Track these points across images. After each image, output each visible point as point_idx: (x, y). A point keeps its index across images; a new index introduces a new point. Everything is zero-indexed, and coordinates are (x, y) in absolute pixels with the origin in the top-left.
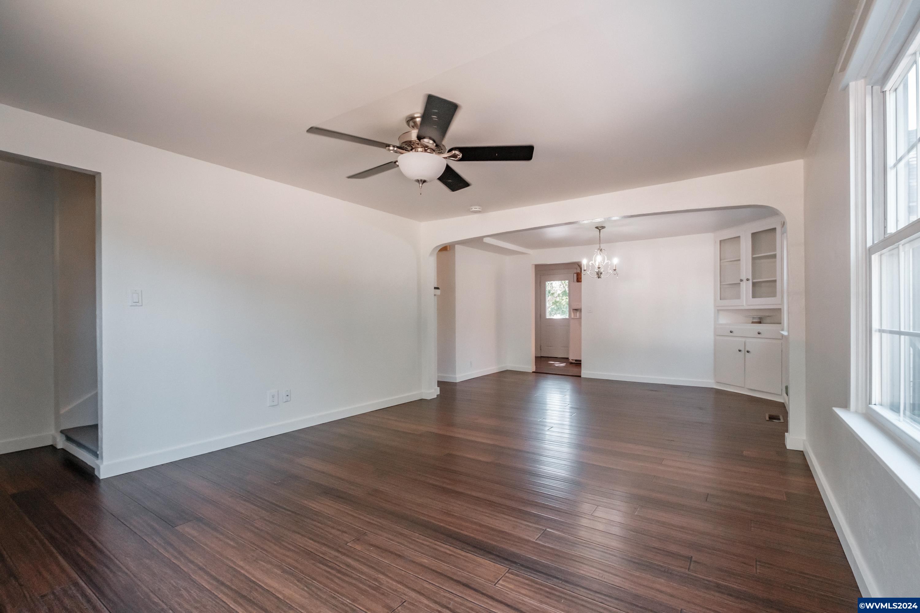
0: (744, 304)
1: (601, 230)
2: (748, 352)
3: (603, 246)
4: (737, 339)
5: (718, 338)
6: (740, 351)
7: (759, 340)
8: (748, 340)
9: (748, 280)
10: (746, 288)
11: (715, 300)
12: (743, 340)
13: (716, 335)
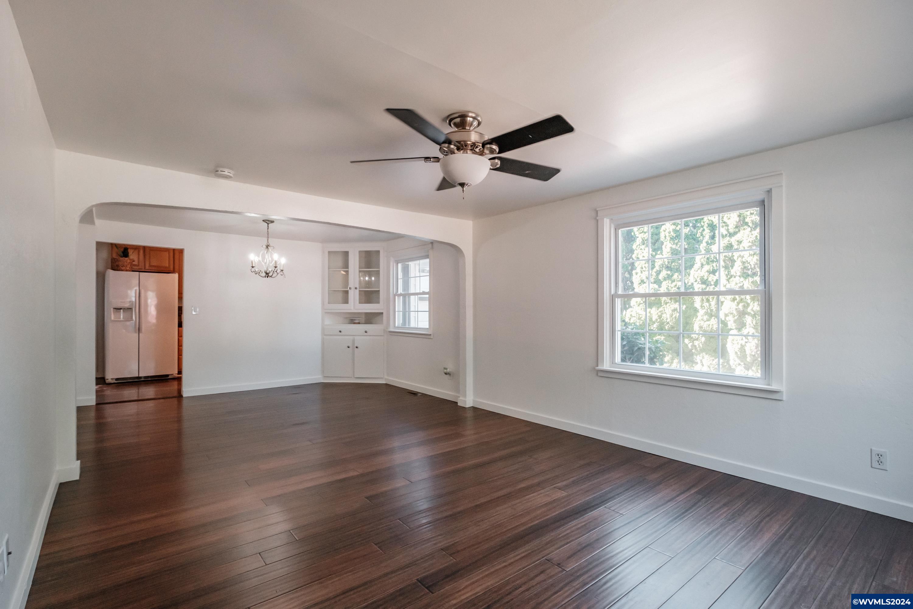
0: (352, 308)
1: (269, 225)
2: (357, 347)
3: (272, 241)
4: (347, 337)
5: (325, 337)
6: (349, 347)
7: (365, 337)
8: (356, 338)
9: (356, 288)
10: (354, 295)
11: (323, 304)
12: (352, 338)
13: (324, 334)
